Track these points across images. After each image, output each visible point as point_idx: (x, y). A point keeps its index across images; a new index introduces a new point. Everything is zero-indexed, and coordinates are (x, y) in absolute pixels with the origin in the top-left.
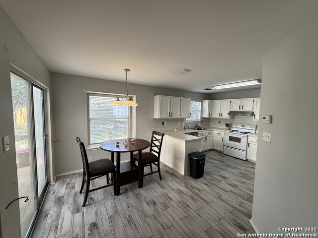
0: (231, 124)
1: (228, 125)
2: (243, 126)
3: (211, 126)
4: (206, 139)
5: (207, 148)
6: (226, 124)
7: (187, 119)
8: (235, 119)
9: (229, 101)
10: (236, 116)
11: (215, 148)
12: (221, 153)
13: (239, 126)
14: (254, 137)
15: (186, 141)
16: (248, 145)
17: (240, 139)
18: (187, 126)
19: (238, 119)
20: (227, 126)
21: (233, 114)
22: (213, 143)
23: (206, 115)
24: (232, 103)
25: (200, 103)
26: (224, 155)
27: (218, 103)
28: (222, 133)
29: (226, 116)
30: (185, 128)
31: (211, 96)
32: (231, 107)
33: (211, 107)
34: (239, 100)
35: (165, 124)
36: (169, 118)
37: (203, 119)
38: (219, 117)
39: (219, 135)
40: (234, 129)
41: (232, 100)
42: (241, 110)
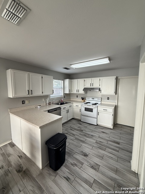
0: (85, 98)
1: (83, 98)
2: (93, 99)
3: (71, 99)
4: (68, 111)
5: (69, 119)
6: (82, 98)
7: (51, 95)
8: (87, 94)
9: (83, 80)
10: (88, 92)
11: (75, 117)
12: (79, 121)
13: (91, 99)
14: (101, 107)
15: (40, 128)
16: (98, 114)
17: (92, 109)
18: (52, 102)
19: (89, 93)
20: (83, 100)
21: (86, 90)
22: (74, 113)
23: (67, 92)
24: (85, 82)
25: (62, 81)
26: (81, 123)
27: (75, 81)
28: (79, 105)
29: (81, 92)
30: (49, 104)
31: (70, 76)
32: (85, 84)
33: (71, 85)
34: (90, 79)
35: (27, 102)
36: (29, 96)
37: (66, 95)
38: (77, 93)
39: (77, 107)
40: (87, 101)
41: (85, 79)
42: (92, 87)
